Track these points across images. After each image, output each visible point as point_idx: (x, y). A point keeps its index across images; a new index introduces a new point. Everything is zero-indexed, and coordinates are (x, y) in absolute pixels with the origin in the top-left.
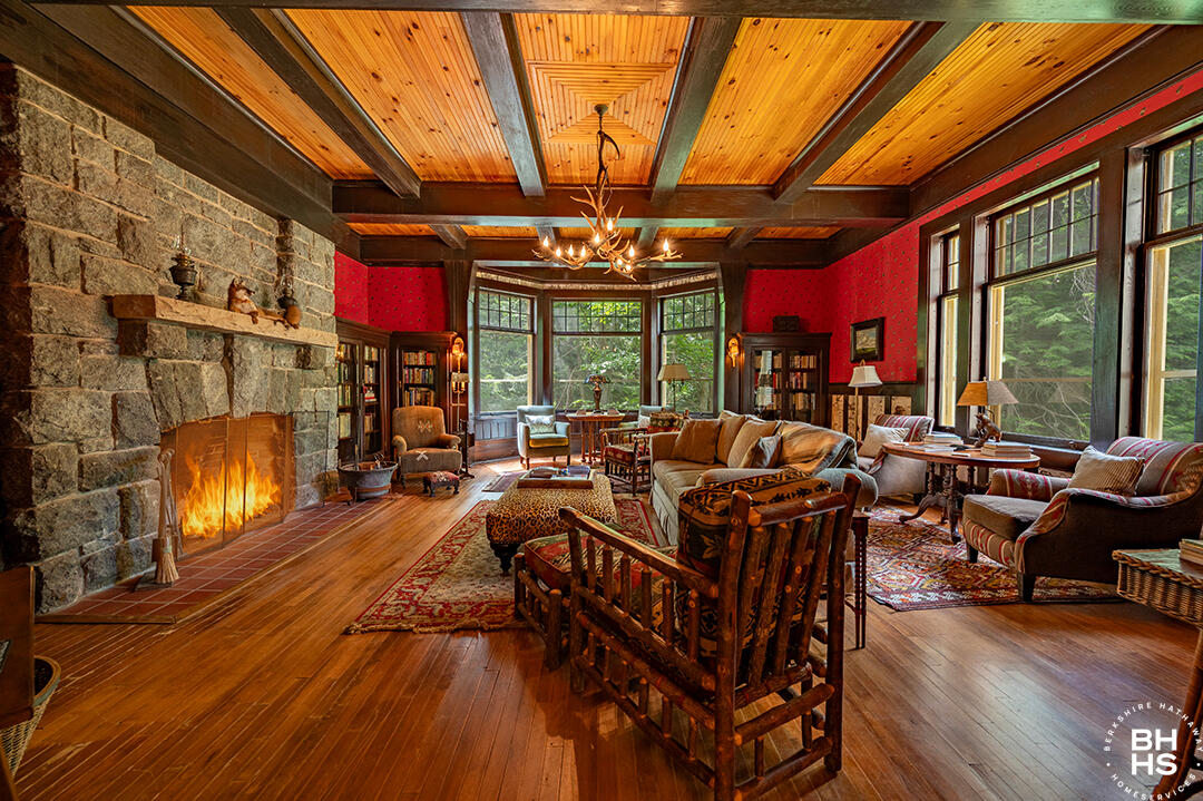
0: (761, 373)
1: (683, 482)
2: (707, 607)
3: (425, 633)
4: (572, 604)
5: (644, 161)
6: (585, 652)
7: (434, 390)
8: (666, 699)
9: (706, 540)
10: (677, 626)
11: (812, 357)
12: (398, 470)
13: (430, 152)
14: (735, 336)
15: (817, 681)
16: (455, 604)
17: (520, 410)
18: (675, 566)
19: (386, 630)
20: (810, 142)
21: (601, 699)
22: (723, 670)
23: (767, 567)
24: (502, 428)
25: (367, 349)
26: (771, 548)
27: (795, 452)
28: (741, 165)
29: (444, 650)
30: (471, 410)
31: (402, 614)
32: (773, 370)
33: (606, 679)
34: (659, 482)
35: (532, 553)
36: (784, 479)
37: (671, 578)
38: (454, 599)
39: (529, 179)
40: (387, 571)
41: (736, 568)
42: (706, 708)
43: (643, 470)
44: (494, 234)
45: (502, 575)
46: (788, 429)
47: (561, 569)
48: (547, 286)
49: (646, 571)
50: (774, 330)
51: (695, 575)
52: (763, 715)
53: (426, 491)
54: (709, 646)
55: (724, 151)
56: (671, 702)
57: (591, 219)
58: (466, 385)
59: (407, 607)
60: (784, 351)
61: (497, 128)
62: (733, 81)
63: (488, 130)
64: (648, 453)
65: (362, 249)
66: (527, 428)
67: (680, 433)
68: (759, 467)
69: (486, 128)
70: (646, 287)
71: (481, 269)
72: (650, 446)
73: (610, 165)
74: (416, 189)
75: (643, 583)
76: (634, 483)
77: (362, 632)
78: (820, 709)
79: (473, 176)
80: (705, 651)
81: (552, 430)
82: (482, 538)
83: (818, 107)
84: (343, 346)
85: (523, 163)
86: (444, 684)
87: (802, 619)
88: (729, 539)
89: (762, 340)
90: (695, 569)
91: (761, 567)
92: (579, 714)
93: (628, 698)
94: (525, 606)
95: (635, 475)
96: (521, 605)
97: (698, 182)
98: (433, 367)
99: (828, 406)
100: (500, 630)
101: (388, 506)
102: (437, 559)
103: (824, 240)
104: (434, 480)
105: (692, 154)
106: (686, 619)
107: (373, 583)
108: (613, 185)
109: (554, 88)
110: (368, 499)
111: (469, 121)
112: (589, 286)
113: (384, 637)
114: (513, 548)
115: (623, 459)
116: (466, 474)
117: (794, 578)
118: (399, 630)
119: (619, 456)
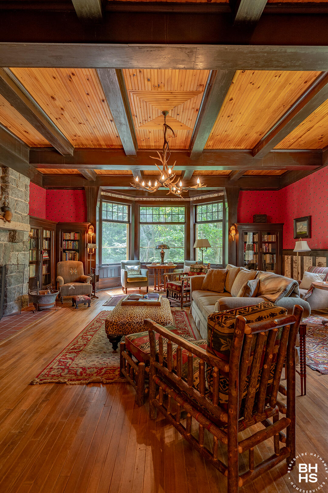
0: (247, 244)
1: (208, 303)
2: (223, 377)
3: (73, 384)
4: (150, 371)
5: (187, 138)
6: (158, 397)
7: (78, 252)
8: (201, 426)
9: (222, 341)
10: (207, 386)
11: (273, 236)
12: (59, 295)
13: (79, 133)
14: (233, 224)
15: (282, 416)
16: (89, 368)
17: (122, 263)
18: (206, 354)
19: (52, 383)
20: (271, 129)
21: (165, 423)
22: (232, 412)
23: (254, 355)
24: (113, 272)
25: (44, 231)
26: (256, 345)
27: (267, 288)
28: (236, 140)
29: (83, 394)
30: (97, 263)
31: (60, 374)
32: (254, 242)
33: (169, 413)
34: (195, 302)
35: (129, 342)
36: (262, 308)
37: (204, 360)
38: (88, 365)
39: (129, 147)
40: (53, 349)
41: (239, 357)
42: (223, 432)
43: (186, 295)
44: (110, 173)
45: (113, 352)
46: (263, 275)
47: (145, 351)
48: (137, 199)
49: (190, 356)
50: (254, 222)
51: (217, 359)
52: (253, 436)
53: (73, 305)
54: (224, 398)
55: (228, 133)
56: (204, 428)
57: (159, 166)
58: (95, 249)
59: (63, 370)
60: (259, 232)
61: (113, 123)
62: (231, 99)
63: (108, 123)
64: (189, 286)
65: (43, 180)
66: (126, 273)
67: (205, 276)
68: (248, 297)
69: (107, 123)
70: (187, 199)
71: (103, 191)
72: (190, 282)
73: (169, 140)
74: (72, 152)
75: (189, 362)
76: (182, 302)
77: (40, 384)
78: (284, 432)
79: (101, 145)
80: (222, 400)
81: (139, 273)
82: (102, 332)
83: (275, 111)
84: (33, 230)
85: (125, 139)
86: (82, 414)
87: (273, 382)
88: (234, 341)
89: (247, 227)
90: (217, 356)
91: (251, 355)
92: (154, 432)
93: (180, 423)
94: (125, 370)
95: (183, 297)
96: (123, 370)
97: (214, 148)
98: (78, 241)
99: (283, 261)
100: (112, 383)
101: (54, 313)
102: (79, 343)
103: (279, 176)
104: (77, 300)
105: (211, 134)
106: (212, 383)
107: (46, 356)
108: (171, 150)
109: (142, 104)
110: (43, 310)
111: (99, 119)
112: (158, 199)
113: (51, 387)
114: (119, 339)
115: (176, 289)
116: (94, 296)
117: (268, 361)
118: (59, 383)
119: (174, 287)
